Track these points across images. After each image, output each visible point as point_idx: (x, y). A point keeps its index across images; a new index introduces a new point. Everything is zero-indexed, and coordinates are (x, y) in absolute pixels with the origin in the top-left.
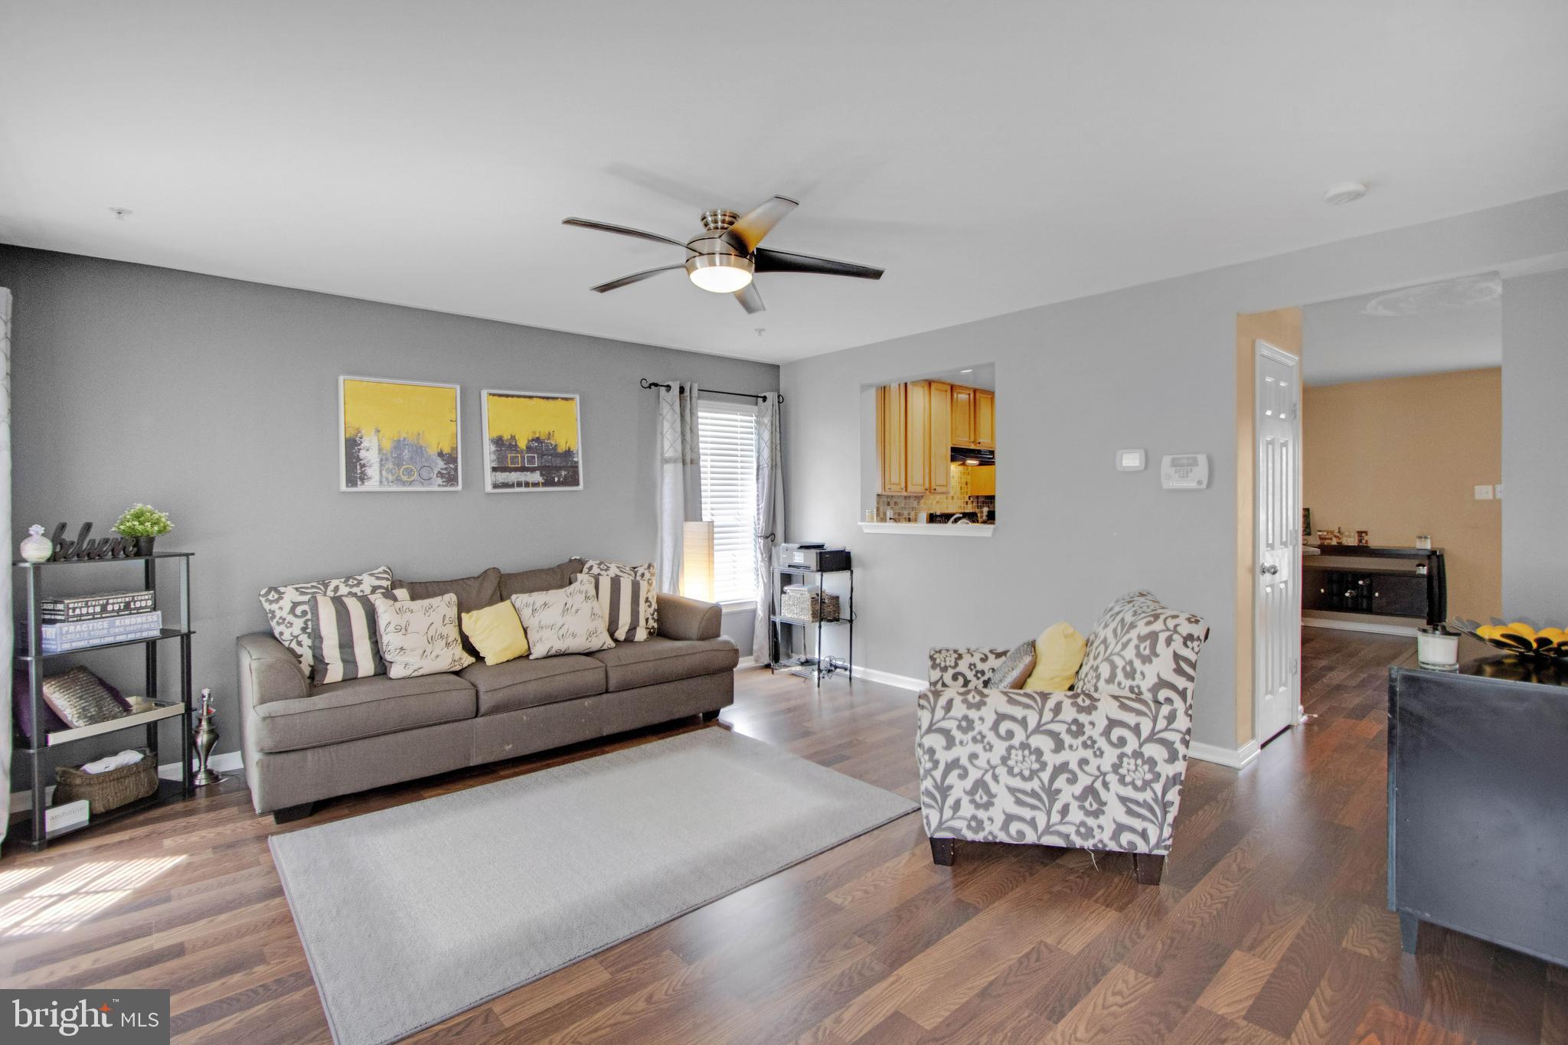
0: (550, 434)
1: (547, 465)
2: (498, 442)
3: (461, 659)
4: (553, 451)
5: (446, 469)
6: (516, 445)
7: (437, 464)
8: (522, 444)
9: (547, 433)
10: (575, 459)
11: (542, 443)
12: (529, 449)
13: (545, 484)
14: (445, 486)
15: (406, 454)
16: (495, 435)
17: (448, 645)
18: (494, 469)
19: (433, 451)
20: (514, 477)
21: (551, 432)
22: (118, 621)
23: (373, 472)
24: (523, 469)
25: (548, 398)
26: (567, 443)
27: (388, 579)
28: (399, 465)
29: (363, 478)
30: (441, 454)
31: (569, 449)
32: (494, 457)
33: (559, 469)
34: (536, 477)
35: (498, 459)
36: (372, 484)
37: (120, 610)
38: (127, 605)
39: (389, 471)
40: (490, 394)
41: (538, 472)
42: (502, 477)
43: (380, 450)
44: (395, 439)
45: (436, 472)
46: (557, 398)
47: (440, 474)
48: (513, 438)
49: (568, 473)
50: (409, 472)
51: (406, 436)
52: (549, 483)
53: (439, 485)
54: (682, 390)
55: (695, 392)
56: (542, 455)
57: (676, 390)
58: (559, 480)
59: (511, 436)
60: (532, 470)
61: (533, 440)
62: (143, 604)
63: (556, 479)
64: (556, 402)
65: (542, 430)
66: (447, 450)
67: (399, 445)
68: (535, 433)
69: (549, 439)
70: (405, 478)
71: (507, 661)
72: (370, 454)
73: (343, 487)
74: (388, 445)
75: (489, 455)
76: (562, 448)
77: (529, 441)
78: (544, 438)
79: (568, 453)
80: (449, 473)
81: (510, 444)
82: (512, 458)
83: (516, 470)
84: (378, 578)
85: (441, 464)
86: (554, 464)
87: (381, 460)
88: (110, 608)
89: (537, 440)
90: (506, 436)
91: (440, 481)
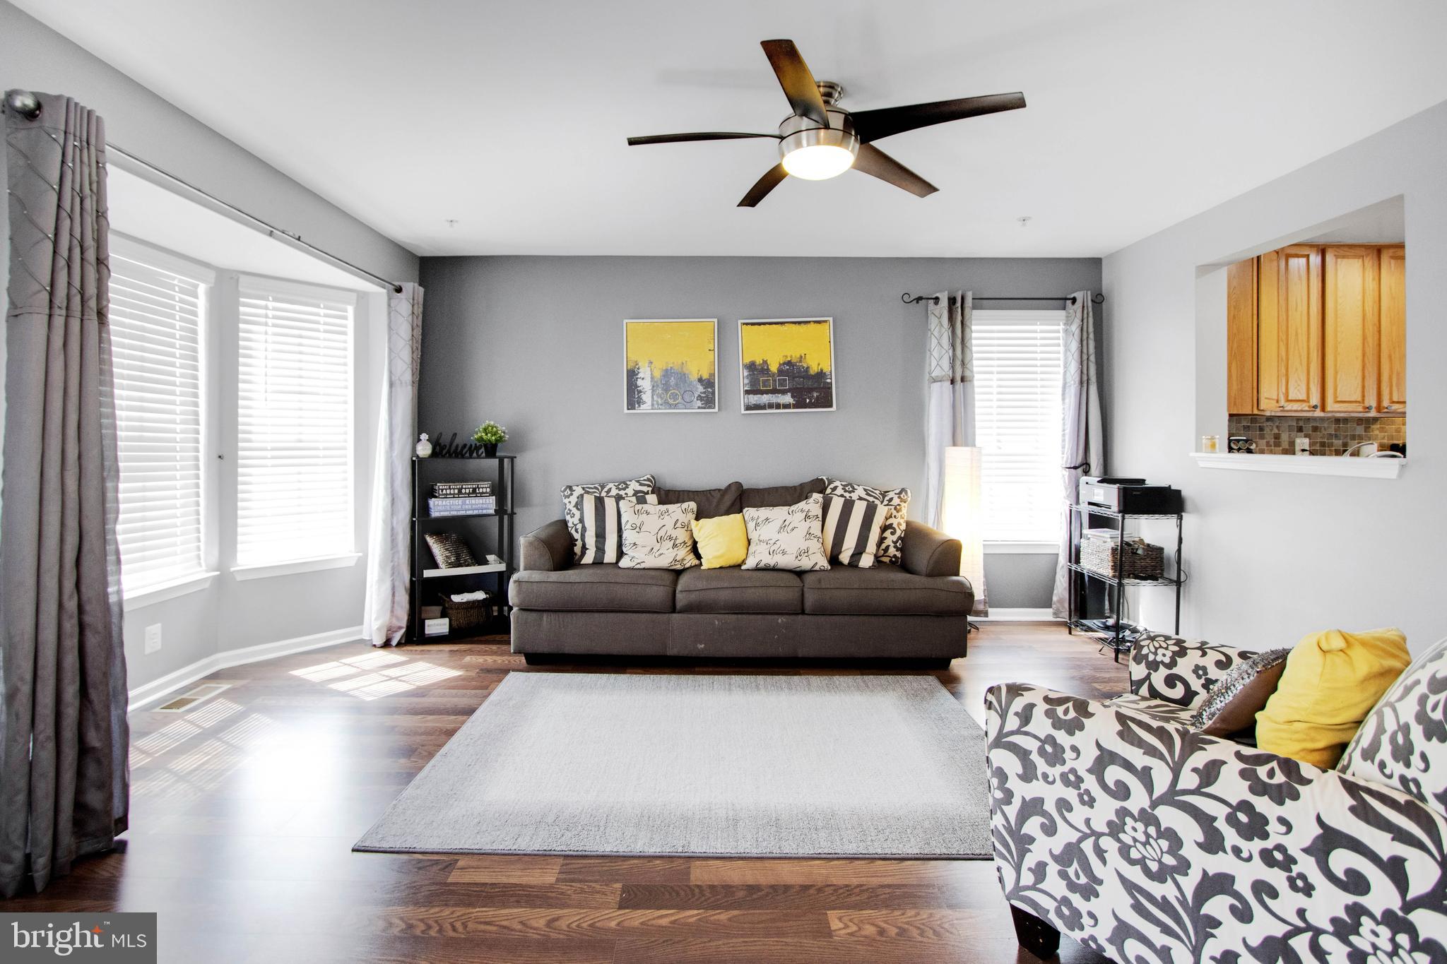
0: (801, 357)
1: (798, 386)
2: (751, 367)
3: (683, 560)
4: (805, 374)
5: (704, 393)
6: (768, 369)
7: (697, 388)
8: (774, 368)
9: (798, 356)
10: (829, 381)
11: (793, 366)
12: (780, 372)
13: (796, 406)
14: (704, 408)
15: (673, 381)
16: (747, 361)
17: (675, 546)
18: (747, 392)
19: (694, 377)
20: (765, 399)
21: (803, 355)
22: (468, 501)
23: (647, 397)
24: (774, 391)
25: (799, 323)
26: (819, 364)
27: (649, 486)
28: (666, 390)
29: (640, 402)
30: (700, 380)
31: (822, 370)
32: (746, 381)
33: (811, 390)
34: (788, 399)
35: (750, 382)
36: (646, 408)
37: (469, 493)
38: (474, 490)
39: (660, 396)
40: (744, 324)
41: (789, 394)
42: (754, 399)
43: (652, 378)
44: (664, 368)
45: (696, 396)
46: (809, 322)
47: (700, 398)
48: (765, 362)
49: (821, 394)
50: (674, 397)
51: (672, 366)
52: (800, 404)
53: (699, 408)
54: (952, 301)
55: (969, 302)
56: (793, 377)
57: (944, 303)
58: (811, 401)
59: (763, 360)
60: (784, 392)
61: (784, 364)
62: (484, 490)
63: (808, 400)
64: (809, 325)
65: (793, 353)
66: (705, 376)
67: (667, 373)
68: (786, 356)
69: (801, 361)
70: (671, 401)
71: (721, 568)
72: (645, 384)
73: (626, 411)
74: (658, 374)
75: (741, 379)
76: (814, 369)
77: (780, 365)
78: (795, 361)
79: (821, 375)
80: (707, 396)
81: (762, 368)
82: (764, 382)
83: (767, 392)
84: (641, 485)
85: (701, 389)
86: (806, 386)
87: (653, 387)
88: (463, 491)
89: (789, 363)
90: (759, 361)
91: (699, 403)
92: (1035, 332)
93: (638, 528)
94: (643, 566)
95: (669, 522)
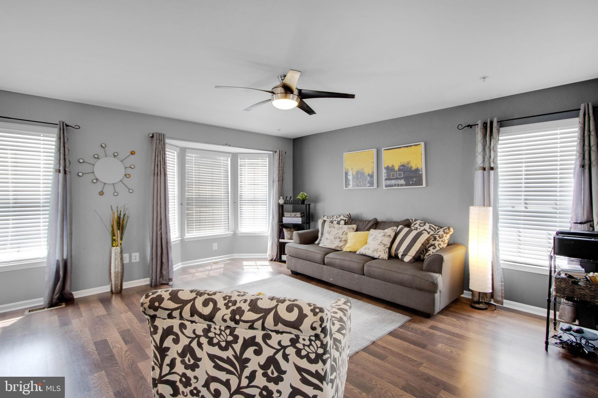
0: (408, 162)
1: (407, 176)
2: (387, 168)
3: (342, 246)
4: (410, 170)
5: (370, 180)
6: (394, 169)
7: (368, 178)
8: (396, 168)
9: (407, 162)
10: (421, 173)
11: (405, 167)
12: (399, 170)
13: (406, 185)
14: (370, 187)
15: (359, 176)
16: (386, 166)
17: (340, 241)
18: (386, 179)
19: (367, 174)
20: (393, 182)
21: (409, 161)
22: (293, 219)
23: (351, 183)
24: (397, 179)
25: (407, 146)
26: (416, 165)
27: (347, 217)
28: (357, 180)
29: (349, 185)
30: (369, 175)
31: (417, 168)
32: (386, 175)
33: (412, 178)
34: (402, 182)
35: (387, 175)
36: (350, 187)
37: (294, 216)
38: (295, 215)
39: (355, 182)
40: (384, 150)
41: (403, 180)
42: (389, 182)
43: (353, 175)
44: (357, 171)
45: (367, 181)
46: (412, 146)
47: (369, 182)
48: (393, 166)
49: (417, 179)
50: (360, 182)
51: (359, 170)
52: (407, 184)
53: (368, 187)
54: (485, 124)
55: (495, 124)
56: (404, 172)
57: (480, 125)
58: (412, 182)
59: (392, 165)
60: (401, 179)
61: (401, 166)
62: (298, 215)
63: (411, 182)
64: (412, 147)
65: (404, 161)
66: (371, 173)
67: (358, 173)
68: (402, 163)
69: (408, 164)
70: (359, 184)
71: (350, 252)
72: (350, 177)
73: (344, 188)
74: (354, 173)
75: (384, 173)
76: (414, 168)
77: (399, 166)
78: (406, 164)
79: (417, 170)
80: (371, 182)
81: (392, 169)
82: (392, 175)
83: (394, 179)
84: (344, 217)
85: (369, 178)
86: (411, 176)
87: (353, 178)
88: (292, 215)
89: (403, 166)
90: (390, 166)
91: (368, 185)
92: (557, 134)
93: (329, 233)
94: (325, 247)
95: (341, 232)
